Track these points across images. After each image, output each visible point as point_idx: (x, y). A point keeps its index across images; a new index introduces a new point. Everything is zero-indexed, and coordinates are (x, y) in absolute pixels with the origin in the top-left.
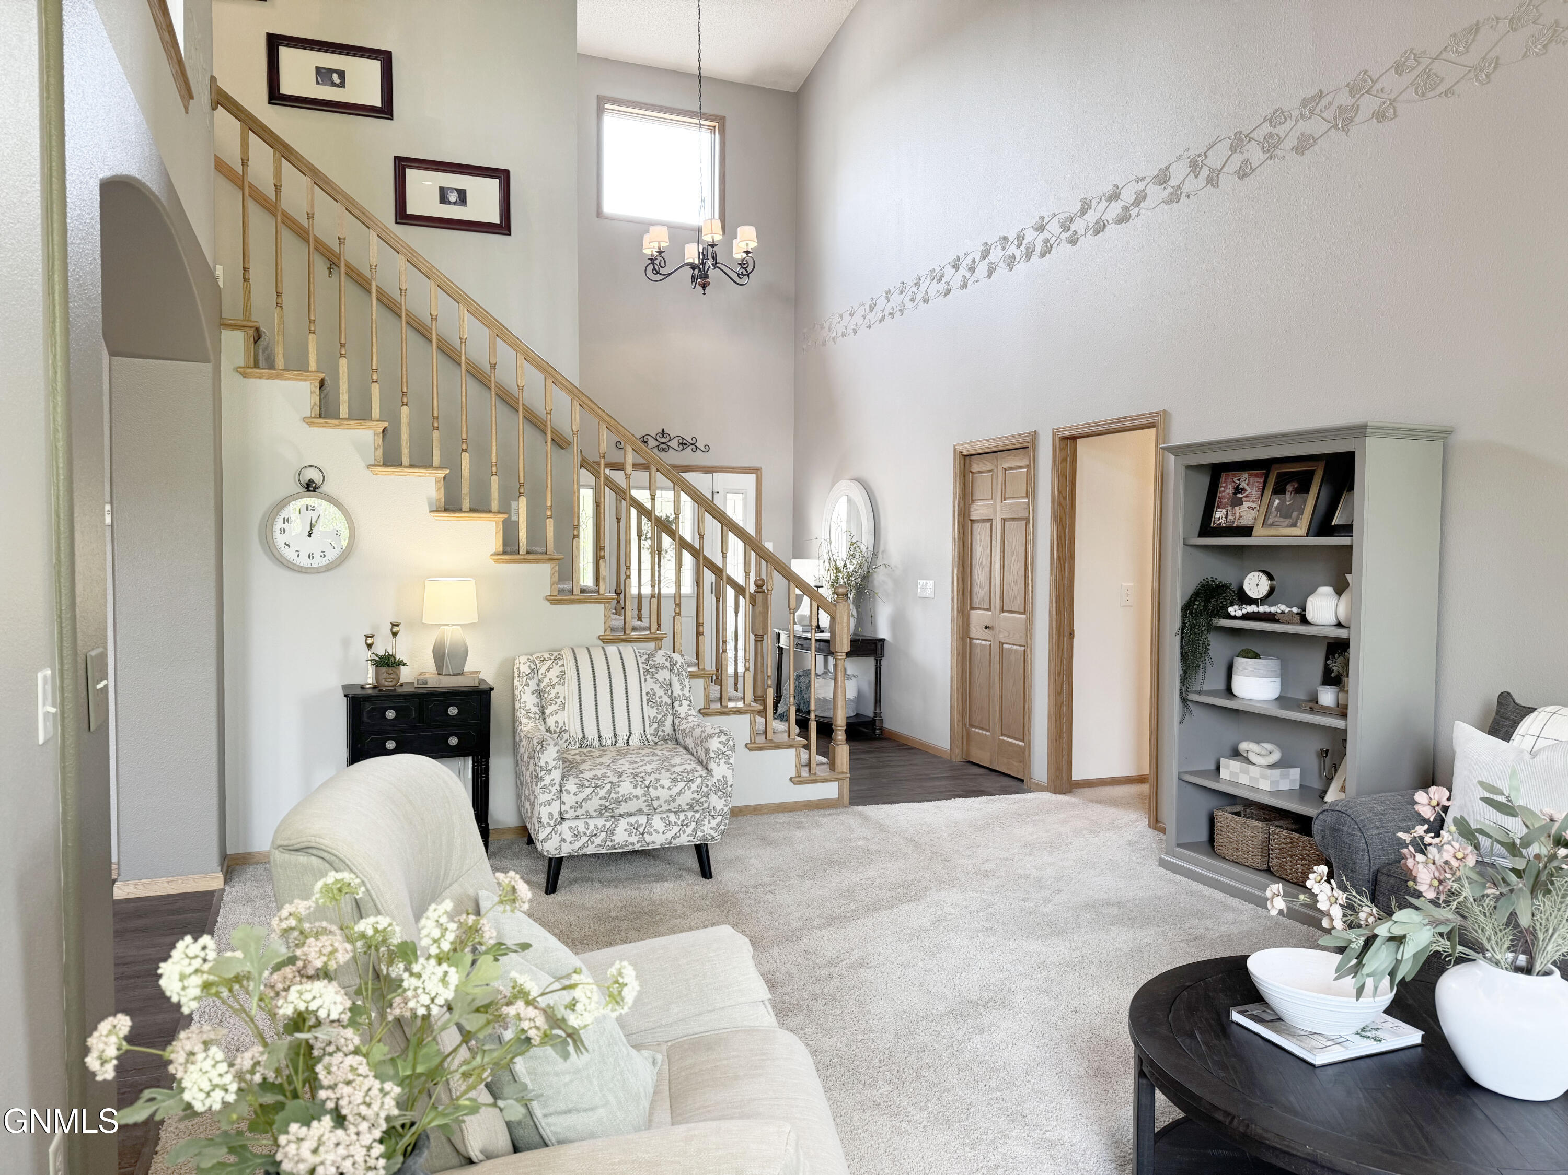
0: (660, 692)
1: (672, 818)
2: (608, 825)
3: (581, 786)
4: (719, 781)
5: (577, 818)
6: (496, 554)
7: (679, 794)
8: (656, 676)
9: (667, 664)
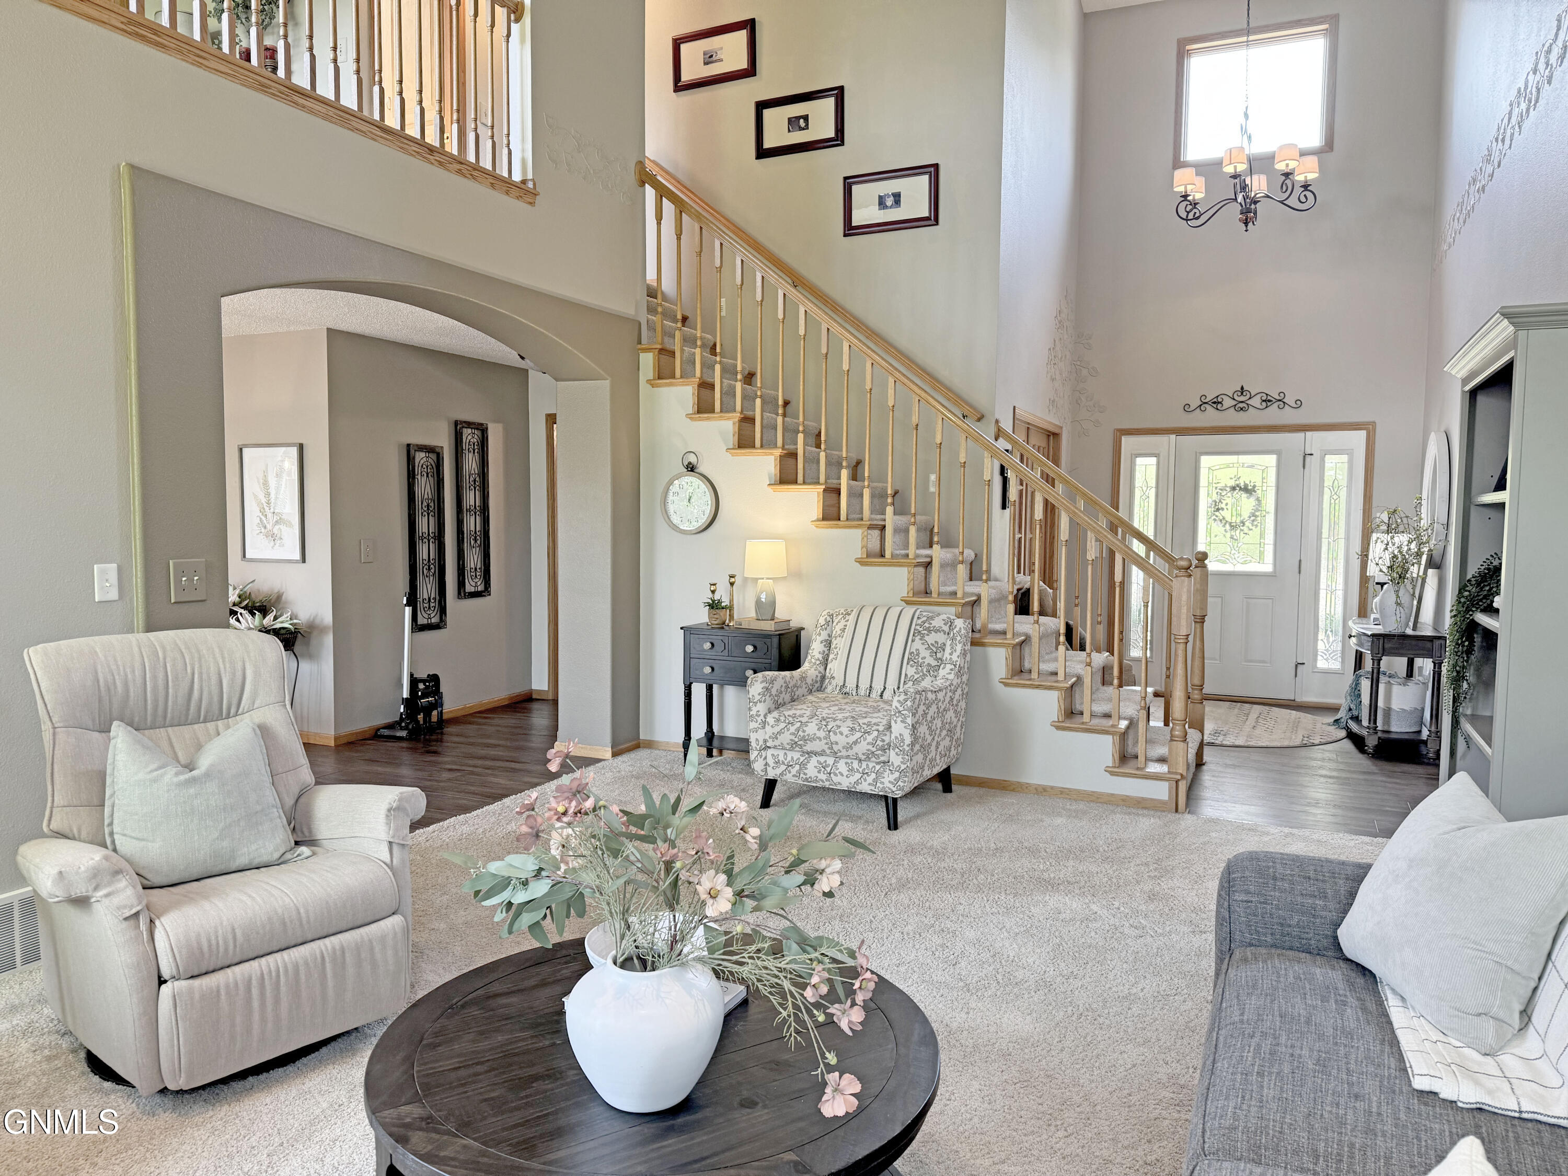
0: (925, 653)
1: (855, 765)
2: (802, 759)
3: (778, 720)
4: (896, 738)
5: (775, 747)
6: (818, 520)
7: (855, 743)
8: (926, 638)
9: (946, 628)
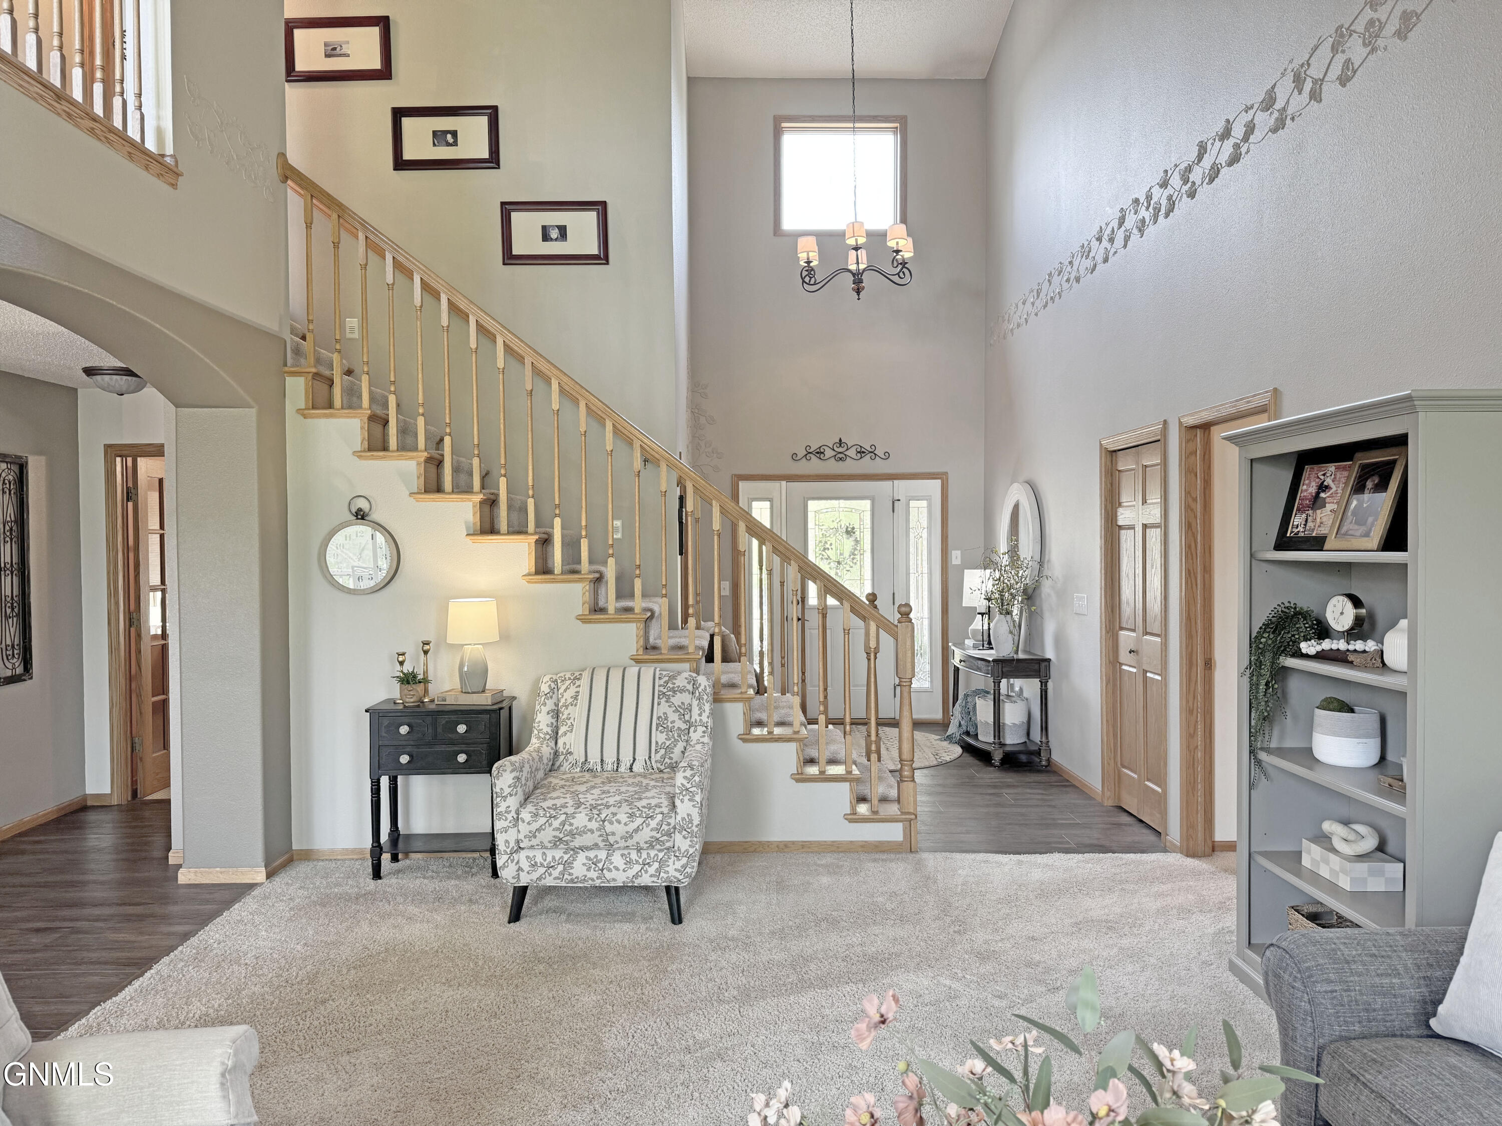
0: (673, 716)
1: (634, 855)
2: (566, 857)
3: (536, 815)
4: (683, 819)
5: (532, 847)
6: (529, 574)
7: (637, 830)
8: (672, 699)
9: (690, 687)
